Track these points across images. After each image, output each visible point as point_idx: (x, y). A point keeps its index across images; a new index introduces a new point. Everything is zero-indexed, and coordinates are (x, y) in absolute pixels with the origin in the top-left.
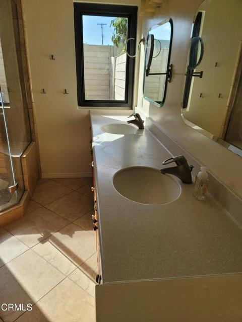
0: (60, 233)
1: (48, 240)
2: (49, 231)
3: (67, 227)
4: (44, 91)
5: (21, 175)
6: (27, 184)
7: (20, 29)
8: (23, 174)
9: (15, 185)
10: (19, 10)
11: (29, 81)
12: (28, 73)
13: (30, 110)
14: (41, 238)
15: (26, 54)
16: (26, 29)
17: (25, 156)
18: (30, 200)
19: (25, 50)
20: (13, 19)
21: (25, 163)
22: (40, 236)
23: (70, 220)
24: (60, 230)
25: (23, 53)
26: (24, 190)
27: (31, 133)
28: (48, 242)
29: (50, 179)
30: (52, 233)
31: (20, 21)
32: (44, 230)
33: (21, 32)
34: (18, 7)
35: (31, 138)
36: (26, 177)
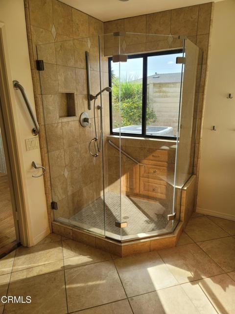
0: (212, 280)
1: (198, 283)
2: (199, 272)
3: (220, 276)
4: (214, 128)
5: (179, 206)
6: (183, 215)
7: (202, 73)
8: (181, 205)
9: (174, 214)
10: (205, 56)
11: (201, 119)
12: (201, 111)
13: (197, 145)
14: (191, 277)
15: (203, 95)
16: (208, 73)
17: (185, 188)
18: (182, 231)
19: (203, 92)
20: (198, 64)
21: (184, 195)
22: (190, 274)
23: (224, 269)
24: (211, 276)
25: (201, 94)
26: (179, 221)
27: (193, 166)
28: (197, 285)
29: (204, 215)
30: (203, 277)
31: (204, 66)
32: (194, 269)
33: (203, 75)
34: (204, 54)
35: (193, 171)
36: (183, 208)
